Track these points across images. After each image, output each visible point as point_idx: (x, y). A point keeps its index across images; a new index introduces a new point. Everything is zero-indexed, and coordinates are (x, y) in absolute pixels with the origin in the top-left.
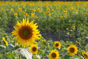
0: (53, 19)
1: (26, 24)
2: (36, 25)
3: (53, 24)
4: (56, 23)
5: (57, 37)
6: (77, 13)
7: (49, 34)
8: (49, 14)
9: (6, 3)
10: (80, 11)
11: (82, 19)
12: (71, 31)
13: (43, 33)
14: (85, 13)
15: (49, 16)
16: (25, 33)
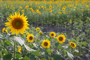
0: (54, 15)
1: (17, 17)
2: (26, 18)
3: (54, 19)
4: (56, 18)
5: (57, 30)
6: (74, 10)
7: (50, 27)
8: (51, 10)
9: (16, 2)
10: (77, 8)
11: (79, 14)
12: (68, 24)
13: (45, 26)
14: (81, 10)
15: (50, 13)
16: (17, 24)
